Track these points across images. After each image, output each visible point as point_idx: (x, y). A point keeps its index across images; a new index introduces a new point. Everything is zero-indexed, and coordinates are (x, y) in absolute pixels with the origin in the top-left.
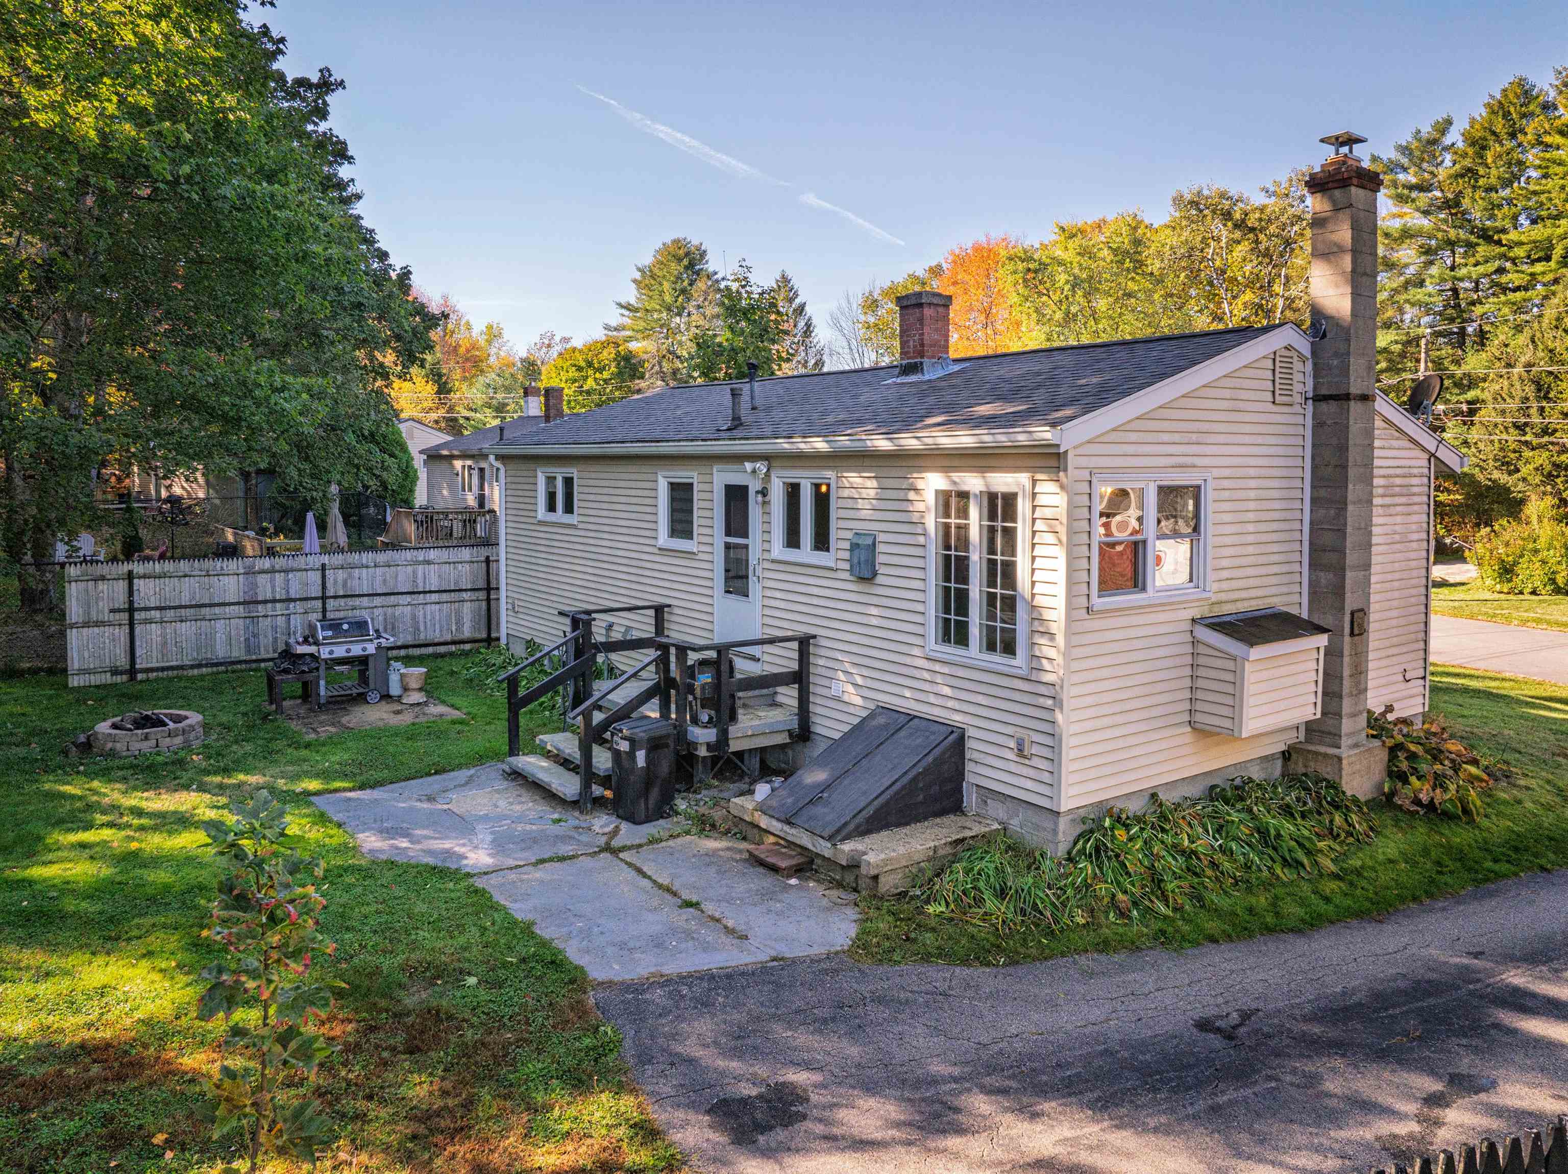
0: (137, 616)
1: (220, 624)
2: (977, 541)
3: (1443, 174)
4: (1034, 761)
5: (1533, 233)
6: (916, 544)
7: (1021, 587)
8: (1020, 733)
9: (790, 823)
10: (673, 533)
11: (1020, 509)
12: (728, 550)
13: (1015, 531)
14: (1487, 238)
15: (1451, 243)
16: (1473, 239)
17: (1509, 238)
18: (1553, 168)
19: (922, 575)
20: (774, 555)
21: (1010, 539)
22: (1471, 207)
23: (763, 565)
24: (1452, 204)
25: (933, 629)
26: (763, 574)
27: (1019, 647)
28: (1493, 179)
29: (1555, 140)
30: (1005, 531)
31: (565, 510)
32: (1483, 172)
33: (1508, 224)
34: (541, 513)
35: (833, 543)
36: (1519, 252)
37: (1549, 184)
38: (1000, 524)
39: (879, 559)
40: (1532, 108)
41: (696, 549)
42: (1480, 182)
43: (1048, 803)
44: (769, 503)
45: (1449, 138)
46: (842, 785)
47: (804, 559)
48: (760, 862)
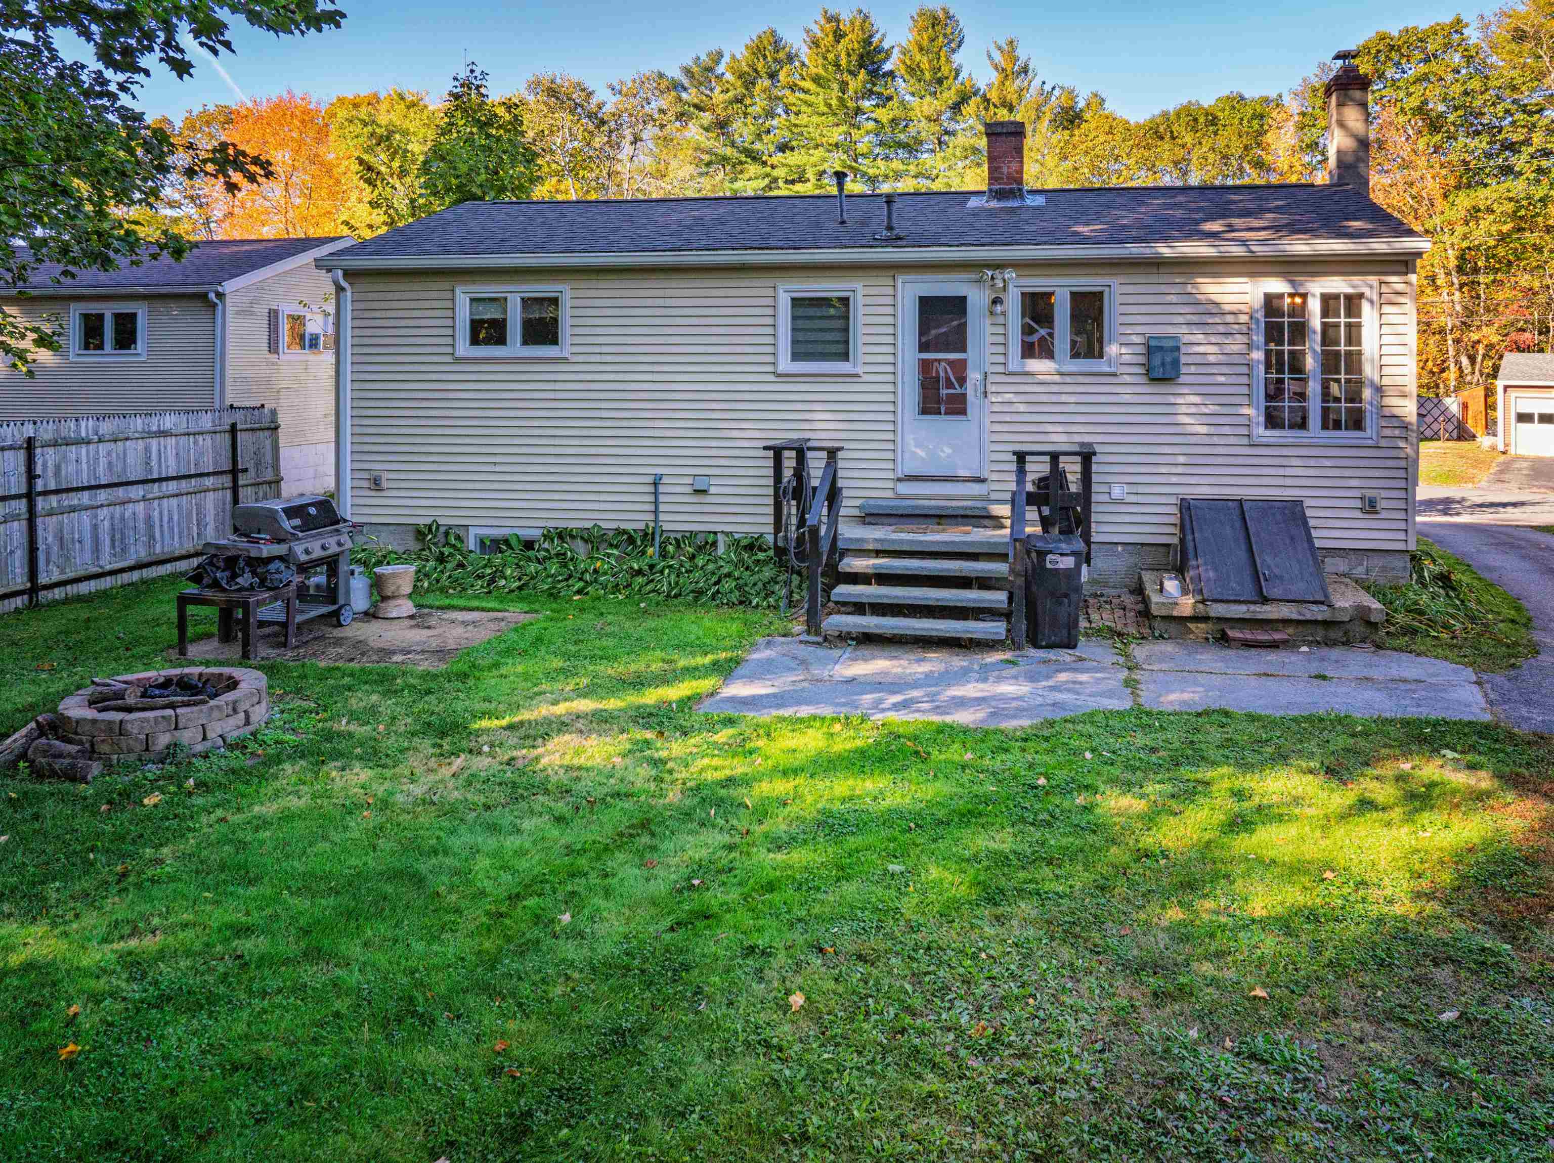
2: (1318, 338)
3: (718, 97)
4: (1384, 514)
5: (794, 159)
6: (1236, 345)
7: (1369, 371)
8: (1369, 493)
9: (1265, 600)
10: (796, 356)
11: (1366, 307)
12: (925, 366)
13: (1359, 325)
14: (754, 159)
15: (725, 159)
16: (743, 159)
17: (774, 160)
18: (804, 108)
19: (1244, 370)
20: (1011, 368)
21: (1354, 333)
22: (743, 130)
23: (991, 378)
24: (722, 125)
25: (1262, 419)
26: (991, 388)
27: (1367, 422)
28: (758, 109)
29: (808, 84)
30: (1349, 326)
31: (525, 342)
32: (748, 101)
33: (772, 149)
34: (464, 348)
35: (1112, 349)
36: (780, 172)
37: (803, 119)
38: (1343, 320)
39: (1183, 359)
40: (781, 55)
41: (859, 370)
42: (750, 110)
43: (1400, 546)
44: (1004, 314)
45: (720, 69)
46: (1267, 561)
47: (1066, 368)
48: (1248, 645)
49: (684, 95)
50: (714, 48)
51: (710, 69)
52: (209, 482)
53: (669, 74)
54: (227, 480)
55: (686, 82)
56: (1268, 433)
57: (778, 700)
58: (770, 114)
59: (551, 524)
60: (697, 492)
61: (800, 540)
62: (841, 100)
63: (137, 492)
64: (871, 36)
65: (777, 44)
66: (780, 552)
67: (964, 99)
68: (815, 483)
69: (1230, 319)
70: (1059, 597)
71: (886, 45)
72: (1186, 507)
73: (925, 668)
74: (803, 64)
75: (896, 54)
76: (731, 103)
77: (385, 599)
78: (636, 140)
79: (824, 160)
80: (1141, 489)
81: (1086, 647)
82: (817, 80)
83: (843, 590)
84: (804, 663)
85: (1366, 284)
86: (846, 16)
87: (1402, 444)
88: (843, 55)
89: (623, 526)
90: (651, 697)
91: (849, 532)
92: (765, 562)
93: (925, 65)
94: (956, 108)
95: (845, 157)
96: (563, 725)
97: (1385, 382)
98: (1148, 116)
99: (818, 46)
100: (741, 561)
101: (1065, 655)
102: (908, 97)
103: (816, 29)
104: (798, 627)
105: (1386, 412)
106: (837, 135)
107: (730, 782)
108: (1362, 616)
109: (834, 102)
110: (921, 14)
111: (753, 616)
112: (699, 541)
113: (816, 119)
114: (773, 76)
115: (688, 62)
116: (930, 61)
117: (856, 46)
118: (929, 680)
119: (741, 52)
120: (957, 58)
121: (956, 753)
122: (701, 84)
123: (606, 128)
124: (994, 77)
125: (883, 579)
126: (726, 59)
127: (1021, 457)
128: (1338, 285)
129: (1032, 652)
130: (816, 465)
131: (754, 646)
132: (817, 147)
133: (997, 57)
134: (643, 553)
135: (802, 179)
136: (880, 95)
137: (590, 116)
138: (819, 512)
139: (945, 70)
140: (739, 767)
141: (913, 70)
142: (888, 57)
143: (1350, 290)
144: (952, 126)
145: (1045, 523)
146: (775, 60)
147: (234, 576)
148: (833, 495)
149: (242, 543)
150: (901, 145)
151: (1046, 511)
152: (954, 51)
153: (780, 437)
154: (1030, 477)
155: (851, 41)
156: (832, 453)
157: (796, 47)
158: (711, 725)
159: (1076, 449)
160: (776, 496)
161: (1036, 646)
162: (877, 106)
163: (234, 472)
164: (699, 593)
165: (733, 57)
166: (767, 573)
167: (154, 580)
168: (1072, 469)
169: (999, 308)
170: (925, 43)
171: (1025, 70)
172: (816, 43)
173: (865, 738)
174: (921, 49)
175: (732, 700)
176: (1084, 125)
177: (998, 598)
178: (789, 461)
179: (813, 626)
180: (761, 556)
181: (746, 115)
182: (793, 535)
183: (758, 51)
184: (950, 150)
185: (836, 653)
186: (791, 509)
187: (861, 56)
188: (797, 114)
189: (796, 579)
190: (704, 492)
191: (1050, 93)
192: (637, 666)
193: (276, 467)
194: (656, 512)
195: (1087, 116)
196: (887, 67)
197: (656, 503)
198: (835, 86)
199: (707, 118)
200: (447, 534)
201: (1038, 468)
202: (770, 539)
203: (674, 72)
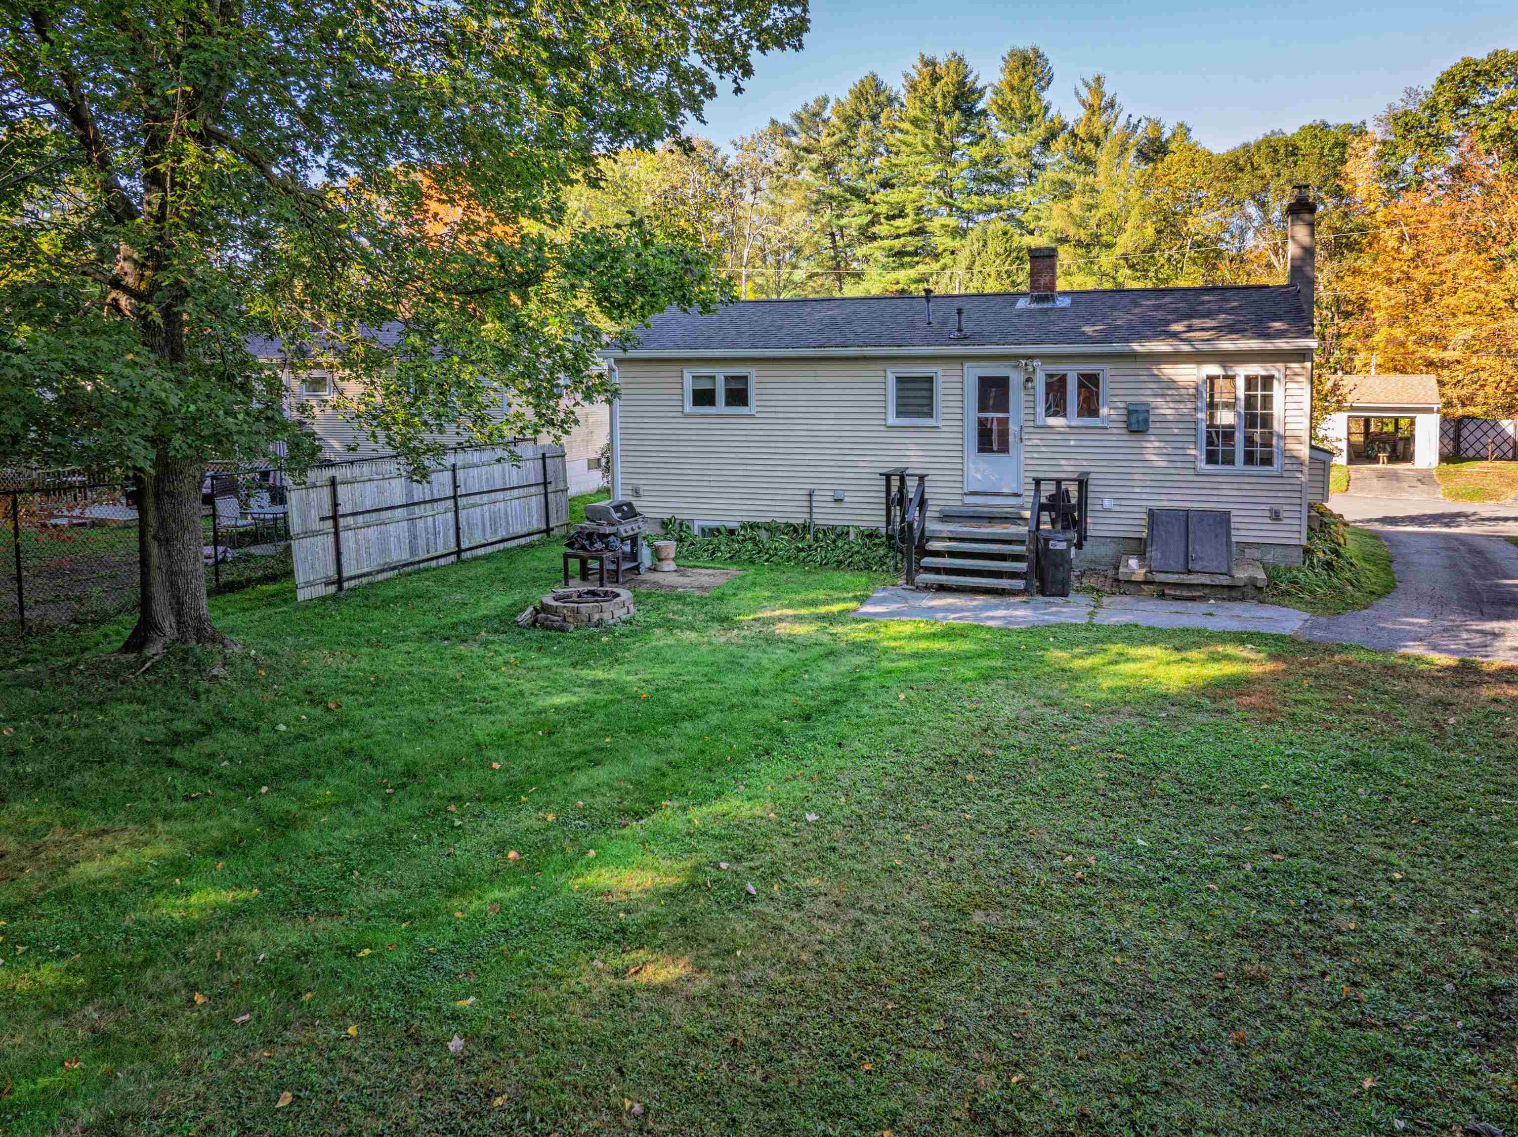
0: (342, 522)
1: (391, 528)
2: (1243, 403)
3: (826, 141)
4: (1286, 521)
5: (895, 196)
6: (1186, 408)
7: (1277, 427)
8: (1276, 507)
9: (1189, 572)
10: (899, 414)
11: (1275, 383)
12: (982, 423)
13: (1271, 396)
14: (858, 196)
15: (832, 197)
16: (848, 196)
17: (877, 198)
18: (903, 148)
19: (1192, 425)
20: (1039, 423)
21: (1267, 401)
22: (847, 170)
23: (1025, 430)
24: (828, 165)
25: (1204, 457)
26: (1025, 436)
27: (1275, 460)
28: (862, 150)
29: (906, 126)
30: (1263, 396)
31: (728, 404)
32: (852, 143)
33: (874, 187)
34: (689, 408)
35: (1104, 411)
36: (883, 209)
37: (902, 159)
38: (1259, 393)
39: (1152, 418)
40: (882, 98)
41: (940, 424)
42: (854, 151)
43: (1297, 542)
44: (1034, 388)
45: (827, 114)
46: (1195, 549)
47: (1073, 424)
48: (1176, 598)
49: (794, 140)
50: (820, 94)
51: (816, 115)
52: (533, 490)
53: (781, 121)
54: (542, 488)
55: (796, 127)
56: (1208, 467)
57: (891, 614)
58: (872, 153)
59: (746, 519)
60: (837, 500)
61: (902, 529)
62: (937, 140)
63: (499, 496)
64: (965, 77)
65: (878, 89)
66: (890, 537)
67: (1053, 135)
68: (911, 496)
69: (1183, 391)
70: (1057, 566)
71: (979, 85)
72: (1152, 514)
73: (975, 603)
74: (902, 105)
75: (989, 93)
76: (837, 145)
77: (660, 560)
78: (757, 190)
79: (922, 196)
80: (1124, 503)
81: (1072, 597)
82: (915, 122)
83: (927, 561)
84: (905, 599)
85: (1275, 369)
86: (941, 59)
87: (1298, 475)
88: (939, 99)
89: (790, 521)
90: (822, 610)
91: (932, 526)
92: (880, 545)
93: (1016, 105)
94: (1045, 144)
95: (941, 193)
96: (781, 619)
97: (1288, 433)
98: (1230, 148)
99: (916, 90)
100: (865, 545)
101: (1059, 600)
102: (1000, 135)
103: (914, 73)
104: (901, 581)
105: (1288, 454)
106: (933, 172)
107: (868, 641)
108: (1252, 583)
109: (931, 143)
110: (1012, 55)
111: (873, 575)
112: (839, 531)
113: (915, 158)
114: (874, 118)
115: (798, 109)
116: (1020, 101)
117: (951, 88)
118: (975, 609)
119: (845, 96)
120: (1046, 96)
121: (983, 635)
122: (809, 128)
123: (729, 181)
124: (1082, 113)
125: (953, 554)
126: (832, 103)
127: (1038, 482)
128: (1256, 370)
129: (1041, 598)
130: (912, 485)
131: (875, 590)
132: (915, 184)
133: (1085, 93)
134: (804, 538)
135: (901, 215)
136: (973, 133)
137: (718, 171)
138: (914, 514)
139: (1035, 109)
140: (872, 636)
141: (1004, 109)
142: (981, 97)
143: (1264, 373)
144: (1042, 160)
145: (1053, 522)
146: (876, 103)
147: (592, 544)
148: (922, 504)
149: (593, 526)
150: (992, 179)
151: (1053, 515)
152: (1043, 89)
153: (890, 465)
154: (1043, 494)
155: (947, 84)
156: (922, 478)
157: (895, 89)
158: (857, 621)
159: (1075, 476)
160: (887, 503)
161: (1044, 595)
162: (971, 144)
163: (545, 484)
164: (840, 563)
165: (838, 101)
166: (882, 552)
167: (512, 549)
168: (1073, 489)
169: (1030, 385)
170: (1016, 83)
171: (1112, 105)
172: (914, 87)
173: (937, 628)
174: (1012, 88)
175: (865, 613)
176: (1167, 159)
177: (1022, 566)
178: (895, 483)
179: (910, 580)
180: (877, 541)
181: (850, 156)
182: (898, 527)
183: (860, 95)
184: (1040, 185)
185: (923, 595)
186: (896, 511)
187: (956, 98)
188: (897, 154)
189: (899, 556)
190: (841, 500)
191: (1136, 127)
192: (812, 596)
193: (565, 481)
194: (811, 513)
195: (1172, 147)
196: (980, 106)
197: (811, 507)
198: (932, 126)
199: (815, 159)
200: (681, 525)
201: (1048, 489)
202: (884, 531)
203: (785, 119)
